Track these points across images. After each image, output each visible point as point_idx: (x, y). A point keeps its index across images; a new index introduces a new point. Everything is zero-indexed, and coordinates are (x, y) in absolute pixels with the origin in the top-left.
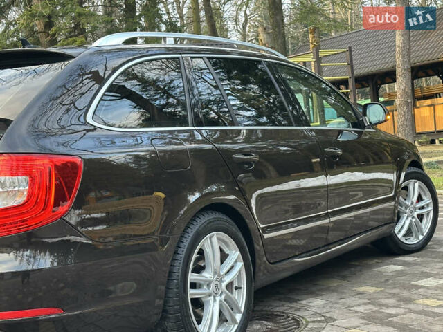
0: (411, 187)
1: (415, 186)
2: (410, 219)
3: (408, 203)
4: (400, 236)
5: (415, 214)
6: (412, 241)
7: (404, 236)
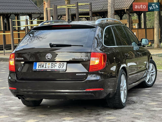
0: (150, 65)
1: (151, 65)
2: (149, 76)
3: (149, 71)
4: (147, 81)
5: (151, 75)
6: (150, 83)
7: (148, 82)
